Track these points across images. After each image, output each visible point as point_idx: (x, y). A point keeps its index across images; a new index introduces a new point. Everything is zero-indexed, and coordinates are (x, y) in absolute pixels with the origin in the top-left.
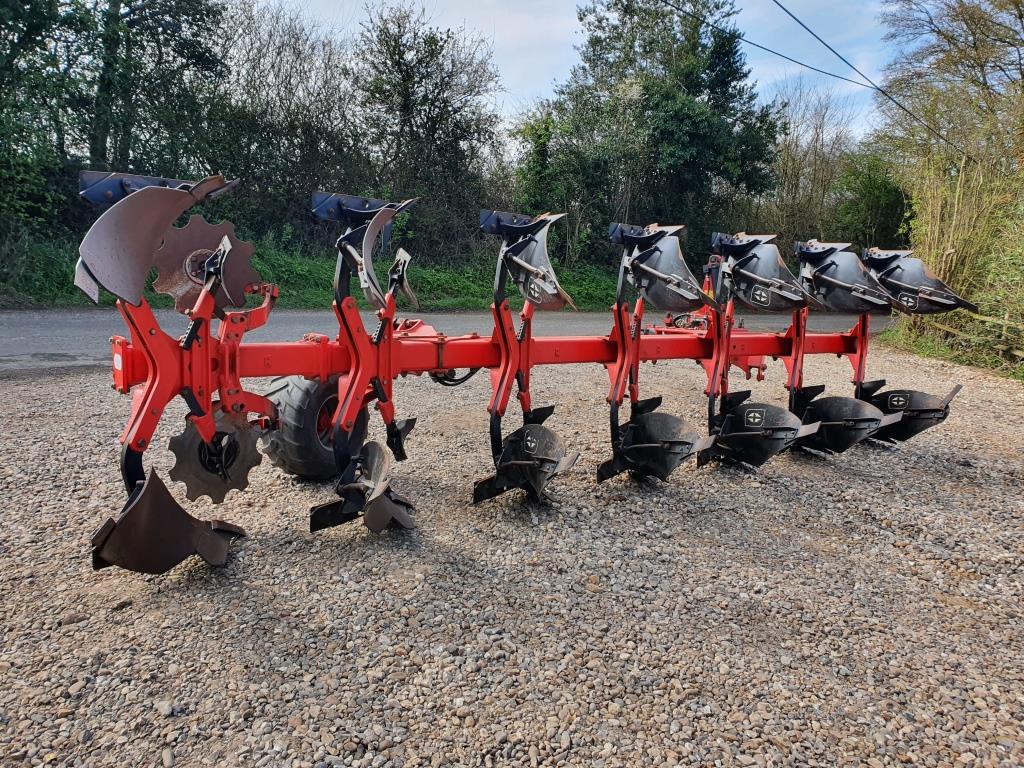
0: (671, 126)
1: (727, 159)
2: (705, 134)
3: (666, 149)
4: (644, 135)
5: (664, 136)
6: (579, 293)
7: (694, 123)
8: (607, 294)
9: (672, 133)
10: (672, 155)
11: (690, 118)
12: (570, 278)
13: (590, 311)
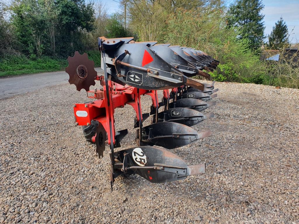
0: (65, 9)
1: (82, 21)
2: (76, 12)
3: (65, 17)
4: (58, 12)
5: (63, 13)
6: (46, 66)
7: (72, 9)
8: (55, 65)
9: (66, 12)
10: (67, 19)
11: (71, 7)
12: (41, 61)
13: (52, 71)
